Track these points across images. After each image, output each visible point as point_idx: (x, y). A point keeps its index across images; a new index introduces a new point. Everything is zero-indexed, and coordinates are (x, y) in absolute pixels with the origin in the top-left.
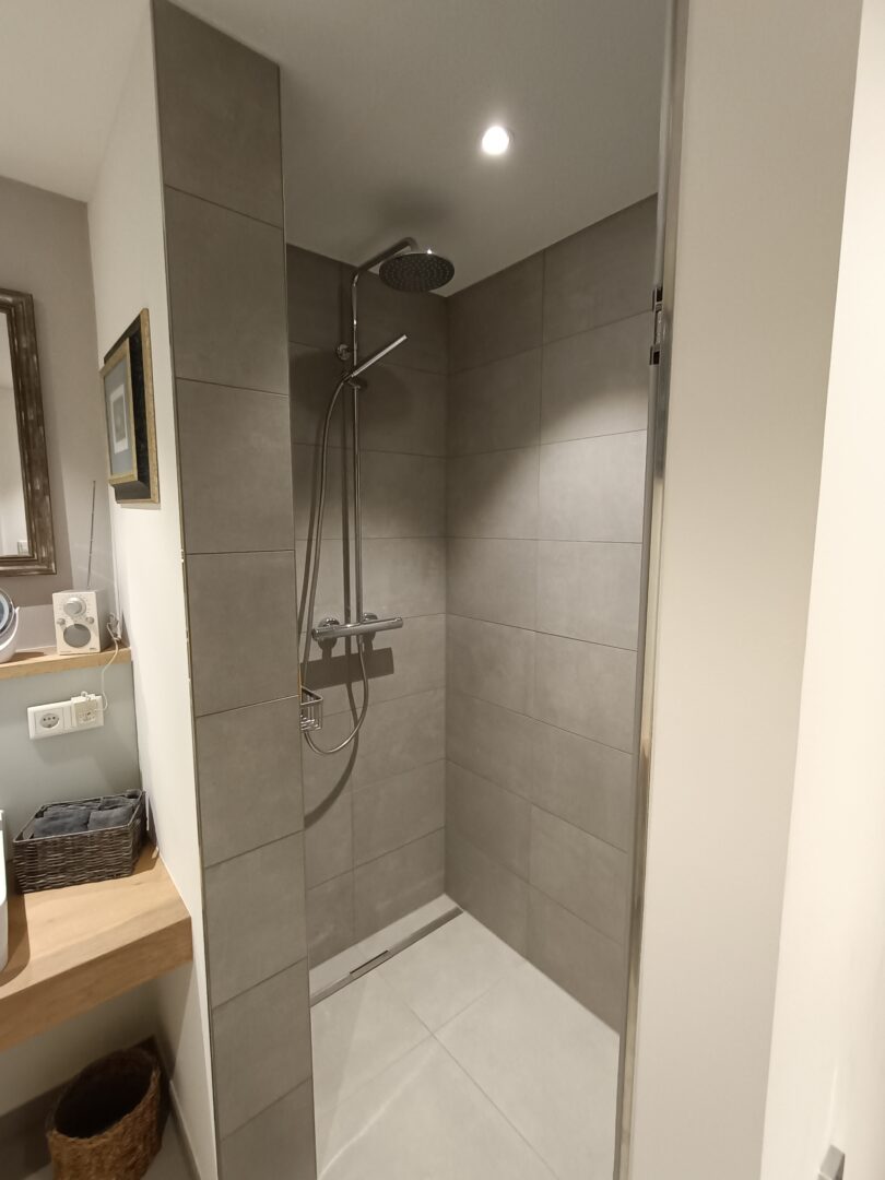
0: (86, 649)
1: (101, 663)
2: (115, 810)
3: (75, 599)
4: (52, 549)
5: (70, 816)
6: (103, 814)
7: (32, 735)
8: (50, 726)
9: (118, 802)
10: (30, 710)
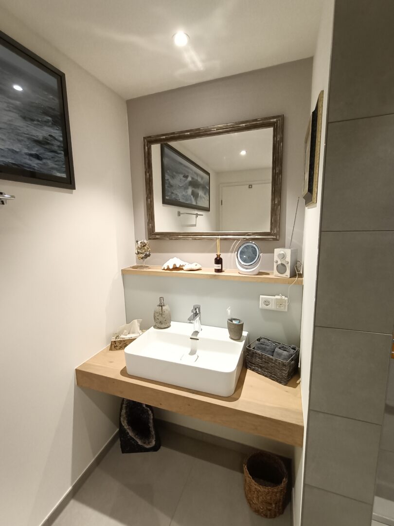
0: (284, 275)
1: (289, 283)
2: (285, 352)
3: (283, 252)
4: (278, 230)
5: (268, 346)
6: (280, 351)
7: (260, 307)
8: (267, 305)
9: (287, 349)
10: (261, 296)
